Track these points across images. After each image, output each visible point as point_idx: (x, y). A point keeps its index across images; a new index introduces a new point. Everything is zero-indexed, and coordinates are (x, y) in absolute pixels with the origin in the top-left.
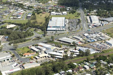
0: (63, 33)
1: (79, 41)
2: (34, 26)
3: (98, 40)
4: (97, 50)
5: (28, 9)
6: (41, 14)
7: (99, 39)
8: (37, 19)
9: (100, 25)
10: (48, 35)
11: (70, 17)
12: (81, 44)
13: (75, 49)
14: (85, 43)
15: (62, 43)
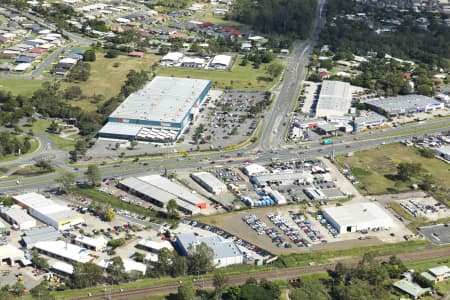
0: (161, 154)
1: (210, 195)
2: (56, 112)
3: (293, 201)
4: (258, 250)
5: (83, 31)
6: (120, 58)
7: (300, 198)
8: (91, 78)
9: (343, 129)
10: (91, 158)
11: (232, 82)
12: (209, 210)
13: (167, 236)
14: (228, 209)
15: (127, 198)
